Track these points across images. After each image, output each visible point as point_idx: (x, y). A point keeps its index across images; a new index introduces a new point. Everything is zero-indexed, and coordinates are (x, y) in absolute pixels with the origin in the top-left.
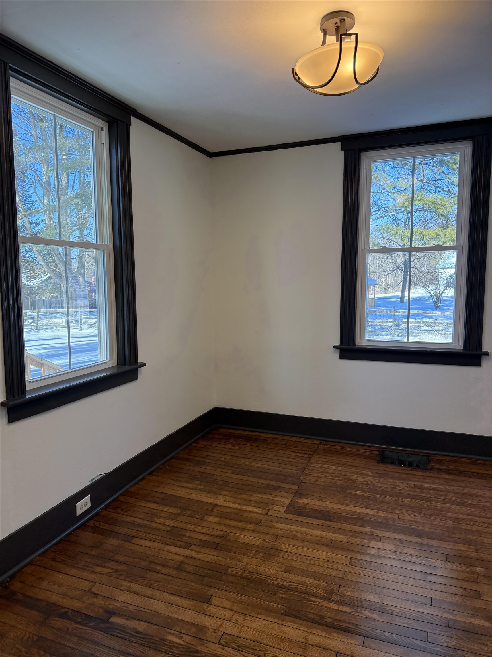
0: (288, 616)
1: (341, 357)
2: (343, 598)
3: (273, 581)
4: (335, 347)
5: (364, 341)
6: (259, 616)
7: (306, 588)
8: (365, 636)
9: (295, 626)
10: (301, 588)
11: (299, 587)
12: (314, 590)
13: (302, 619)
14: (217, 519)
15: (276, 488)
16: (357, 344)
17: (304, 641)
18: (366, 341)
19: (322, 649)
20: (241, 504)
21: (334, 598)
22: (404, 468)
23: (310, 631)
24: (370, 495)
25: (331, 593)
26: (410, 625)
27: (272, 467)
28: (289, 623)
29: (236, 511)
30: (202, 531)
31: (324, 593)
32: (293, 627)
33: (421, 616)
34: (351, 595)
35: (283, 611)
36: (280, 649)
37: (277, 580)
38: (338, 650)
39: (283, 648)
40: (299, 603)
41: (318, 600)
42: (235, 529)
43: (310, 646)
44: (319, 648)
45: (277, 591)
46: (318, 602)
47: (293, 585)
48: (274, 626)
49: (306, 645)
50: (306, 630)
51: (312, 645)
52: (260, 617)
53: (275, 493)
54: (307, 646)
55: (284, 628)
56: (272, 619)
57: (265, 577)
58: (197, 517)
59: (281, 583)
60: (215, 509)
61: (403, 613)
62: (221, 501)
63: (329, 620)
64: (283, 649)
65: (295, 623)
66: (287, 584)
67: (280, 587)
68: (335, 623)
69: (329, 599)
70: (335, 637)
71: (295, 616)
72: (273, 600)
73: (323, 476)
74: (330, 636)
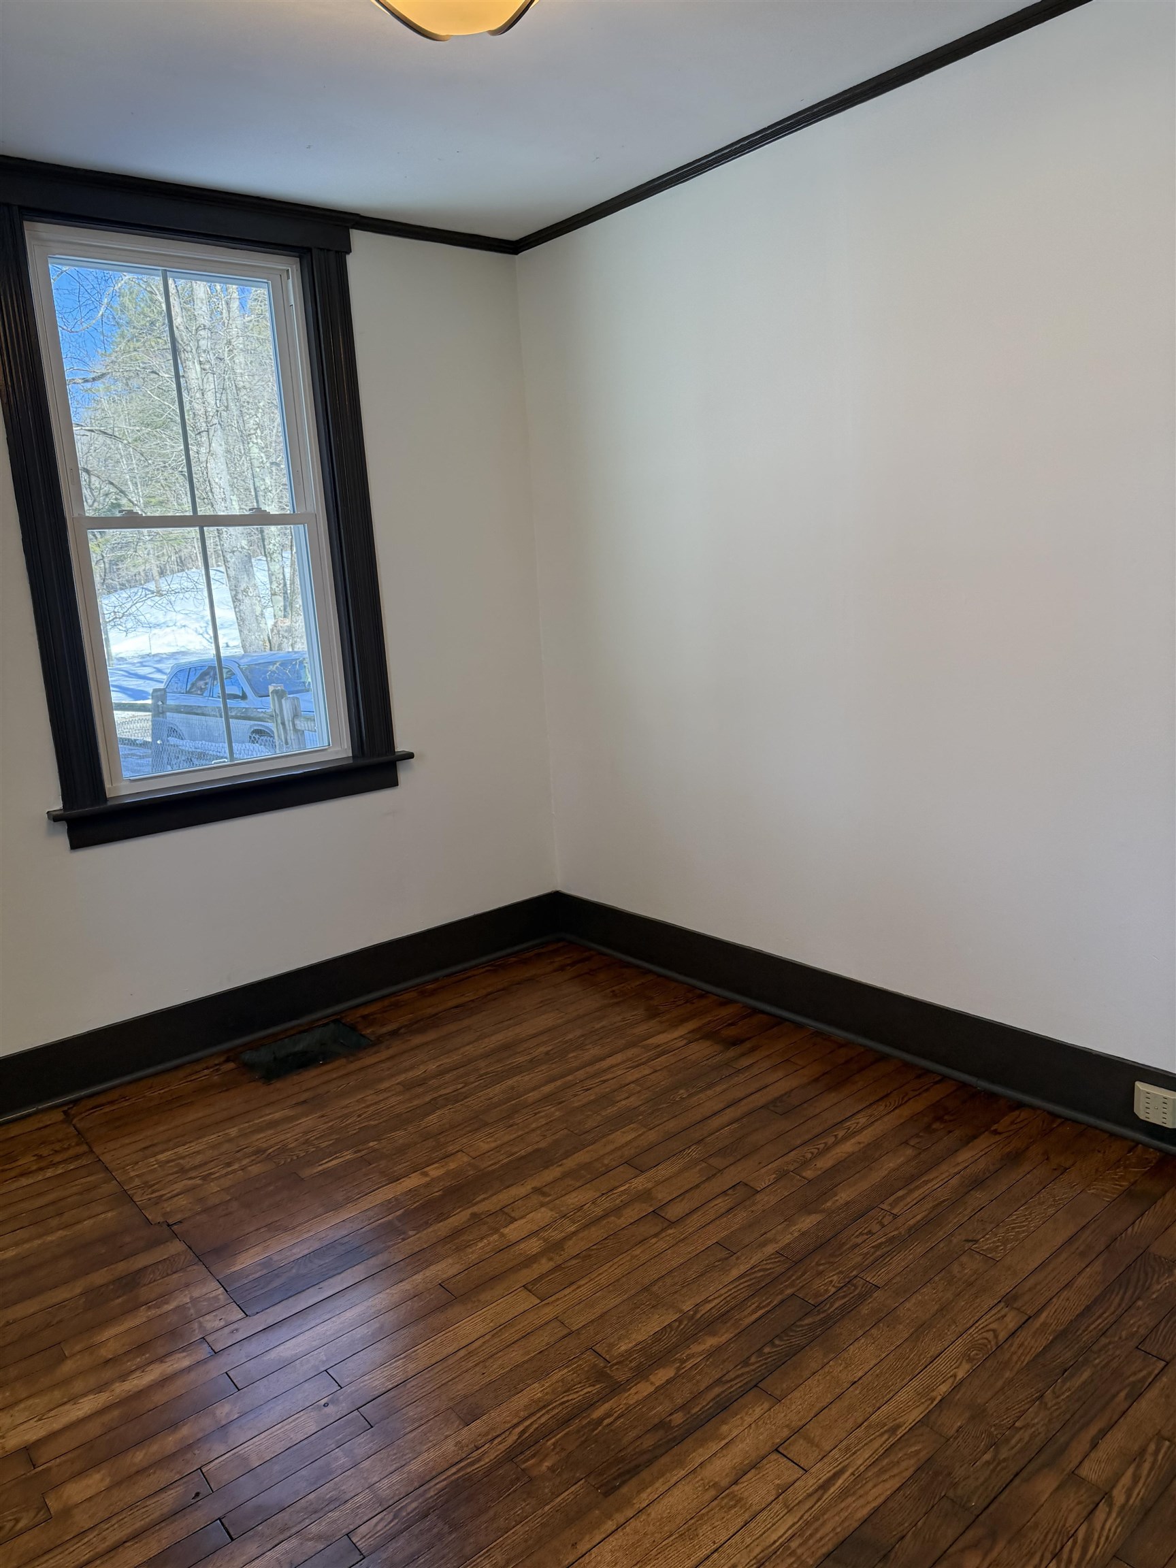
0: (620, 1486)
1: (76, 844)
2: (631, 1362)
3: (482, 1463)
4: (55, 818)
5: (123, 783)
6: (583, 1547)
7: (554, 1408)
8: (753, 1383)
9: (660, 1486)
10: (547, 1417)
11: (543, 1420)
12: (570, 1398)
13: (650, 1462)
14: (97, 1477)
15: (130, 1282)
16: (109, 795)
17: (712, 1493)
18: (128, 783)
19: (753, 1471)
20: (100, 1389)
21: (621, 1375)
22: (328, 1067)
23: (690, 1467)
24: (356, 1152)
25: (600, 1375)
26: (764, 1307)
27: (27, 1246)
28: (644, 1495)
29: (116, 1413)
30: (108, 1543)
31: (594, 1386)
32: (659, 1493)
33: (751, 1280)
34: (630, 1345)
35: (598, 1489)
36: (716, 1550)
37: (485, 1453)
38: (770, 1444)
39: (714, 1543)
40: (593, 1446)
41: (607, 1406)
42: (197, 1452)
43: (735, 1488)
44: (749, 1475)
45: (523, 1470)
46: (612, 1409)
47: (527, 1428)
48: (636, 1532)
49: (728, 1495)
50: (683, 1473)
51: (736, 1483)
52: (589, 1546)
53: (144, 1293)
54: (732, 1493)
55: (654, 1512)
56: (610, 1525)
57: (454, 1470)
58: (21, 1525)
59: (502, 1447)
60: (43, 1461)
61: (728, 1299)
62: (22, 1427)
63: (678, 1418)
64: (718, 1545)
65: (652, 1483)
66: (514, 1437)
67: (510, 1456)
68: (694, 1411)
69: (616, 1389)
70: (731, 1431)
71: (628, 1472)
72: (546, 1491)
73: (198, 1181)
74: (724, 1439)
